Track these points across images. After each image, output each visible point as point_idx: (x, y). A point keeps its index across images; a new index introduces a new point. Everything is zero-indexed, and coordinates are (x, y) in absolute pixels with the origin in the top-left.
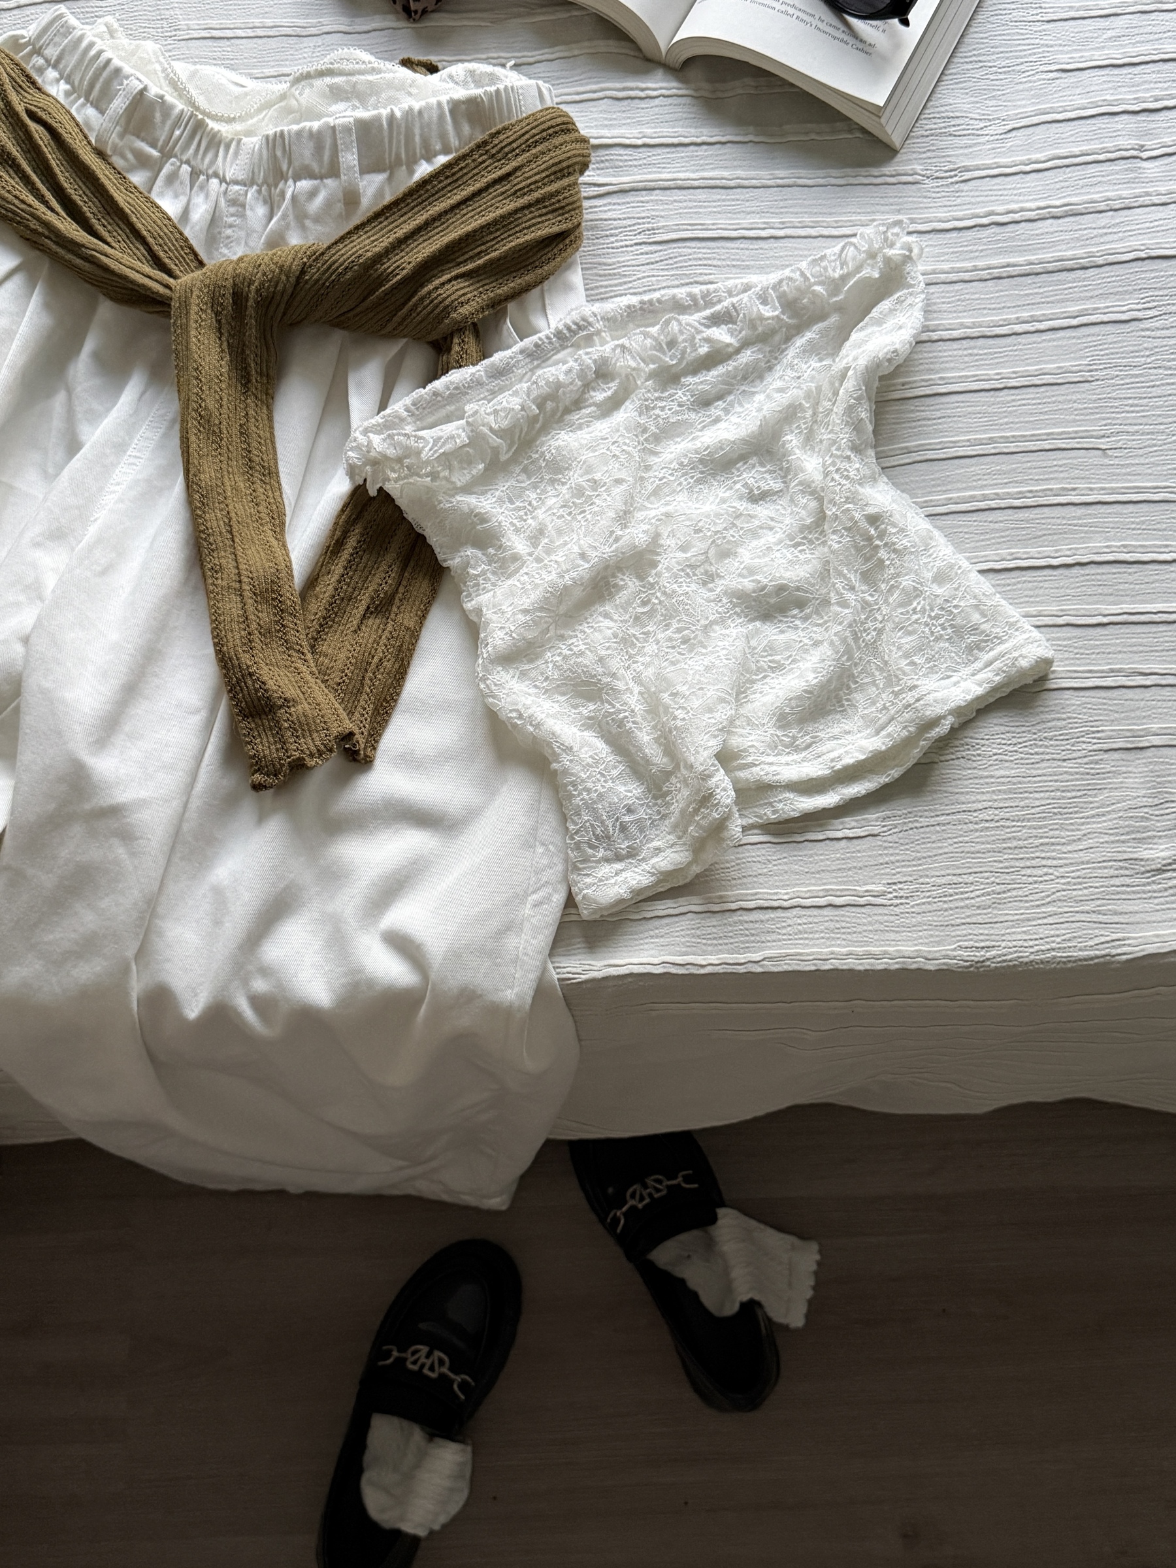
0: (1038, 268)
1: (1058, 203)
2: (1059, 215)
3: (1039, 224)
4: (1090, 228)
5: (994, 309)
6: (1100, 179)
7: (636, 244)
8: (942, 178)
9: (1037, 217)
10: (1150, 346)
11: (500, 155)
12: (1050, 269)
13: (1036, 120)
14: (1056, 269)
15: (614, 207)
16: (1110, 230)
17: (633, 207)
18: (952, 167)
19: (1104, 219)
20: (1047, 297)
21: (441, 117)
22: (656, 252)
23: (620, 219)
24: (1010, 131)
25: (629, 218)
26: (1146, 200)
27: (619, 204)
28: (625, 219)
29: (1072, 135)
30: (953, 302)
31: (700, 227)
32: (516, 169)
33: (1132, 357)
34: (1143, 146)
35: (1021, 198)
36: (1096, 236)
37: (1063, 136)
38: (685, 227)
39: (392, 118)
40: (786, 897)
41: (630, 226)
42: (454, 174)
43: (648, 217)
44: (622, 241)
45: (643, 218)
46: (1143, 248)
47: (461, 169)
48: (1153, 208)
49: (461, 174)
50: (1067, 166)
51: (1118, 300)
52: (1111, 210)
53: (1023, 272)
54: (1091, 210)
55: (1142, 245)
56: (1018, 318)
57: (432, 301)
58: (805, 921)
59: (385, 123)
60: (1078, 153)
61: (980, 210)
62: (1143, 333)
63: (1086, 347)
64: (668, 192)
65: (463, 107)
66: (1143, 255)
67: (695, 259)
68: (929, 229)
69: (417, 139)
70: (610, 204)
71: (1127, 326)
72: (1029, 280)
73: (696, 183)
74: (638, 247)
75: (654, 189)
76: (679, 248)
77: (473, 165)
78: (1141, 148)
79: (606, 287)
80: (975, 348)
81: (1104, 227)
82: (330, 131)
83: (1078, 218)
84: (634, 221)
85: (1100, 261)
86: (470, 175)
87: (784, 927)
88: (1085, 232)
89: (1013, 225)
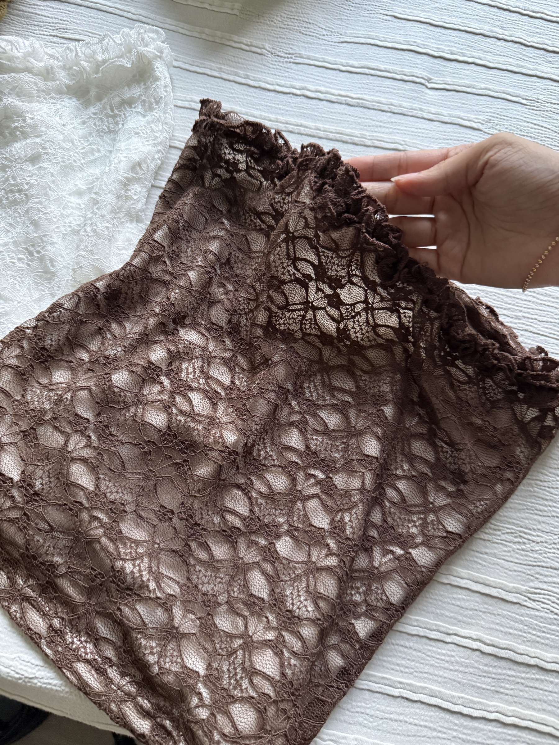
1: (354, 96)
2: (352, 104)
3: (336, 105)
4: (371, 119)
6: (391, 90)
7: (51, 35)
8: (281, 57)
9: (336, 100)
12: (331, 137)
13: (363, 40)
14: (334, 138)
16: (384, 125)
17: (61, 13)
18: (291, 51)
19: (385, 117)
23: (48, 17)
24: (342, 42)
25: (55, 18)
26: (419, 114)
27: (53, 8)
28: (52, 18)
29: (384, 57)
34: (431, 79)
35: (331, 86)
36: (373, 126)
37: (378, 56)
38: (88, 34)
41: (53, 23)
43: (68, 21)
44: (43, 31)
45: (65, 21)
46: (403, 143)
48: (422, 120)
50: (372, 75)
52: (391, 112)
53: (309, 133)
54: (376, 108)
55: (403, 141)
60: (383, 69)
61: (298, 84)
68: (257, 85)
70: (47, 6)
73: (110, 10)
74: (52, 37)
78: (429, 80)
81: (381, 122)
83: (365, 110)
84: (57, 21)
85: (369, 143)
88: (367, 121)
89: (317, 101)
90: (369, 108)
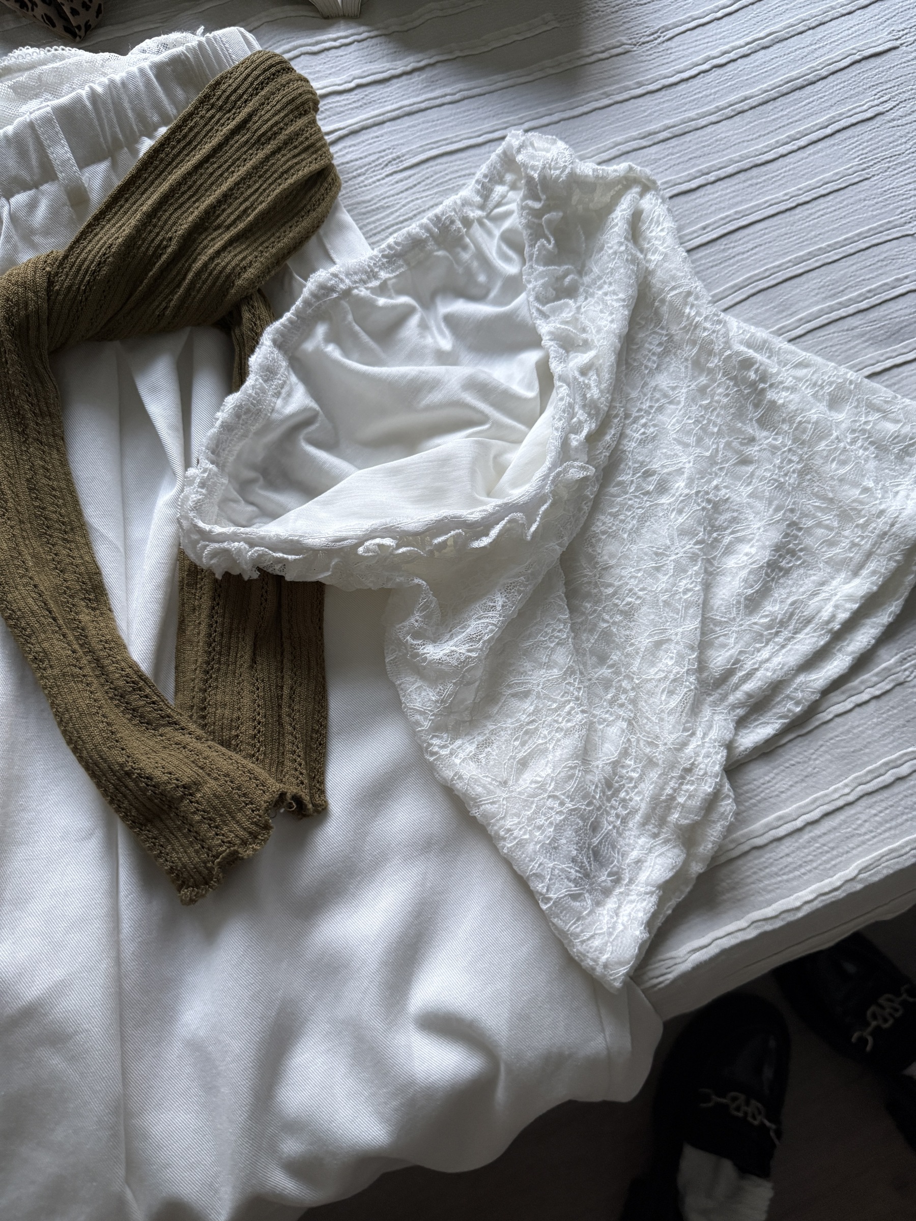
0: (773, 93)
1: (762, 35)
2: (767, 44)
3: (752, 57)
4: (800, 49)
5: (752, 140)
7: (387, 176)
8: (648, 42)
9: (749, 52)
10: (902, 133)
11: (228, 106)
12: (785, 91)
14: (789, 90)
15: (351, 149)
16: (817, 46)
17: (370, 144)
18: (652, 30)
19: (809, 37)
20: (793, 117)
21: (148, 84)
22: (410, 177)
23: (361, 158)
25: (370, 155)
26: (831, 14)
27: (354, 145)
28: (366, 157)
30: (712, 143)
31: (444, 142)
32: (250, 116)
33: (893, 147)
36: (808, 54)
38: (429, 146)
39: (94, 96)
40: (847, 790)
41: (374, 161)
42: (185, 137)
43: (389, 149)
44: (371, 177)
45: (384, 151)
46: (854, 51)
47: (191, 129)
48: (843, 18)
49: (192, 134)
51: (855, 102)
52: (810, 29)
53: (761, 101)
54: (793, 33)
55: (853, 49)
56: (777, 142)
57: (210, 274)
58: (879, 809)
59: (88, 103)
61: (697, 59)
62: (891, 124)
63: (849, 151)
64: (399, 121)
65: (168, 69)
66: (857, 57)
67: (452, 172)
68: (659, 86)
69: (130, 114)
70: (345, 147)
71: (874, 122)
72: (770, 106)
73: (423, 105)
74: (391, 178)
75: (383, 122)
76: (432, 167)
77: (202, 122)
79: (374, 222)
80: (752, 178)
81: (811, 45)
82: (29, 131)
83: (785, 42)
84: (377, 156)
85: (824, 73)
86: (203, 133)
87: (861, 825)
88: (797, 52)
89: (732, 64)
90: (786, 39)
